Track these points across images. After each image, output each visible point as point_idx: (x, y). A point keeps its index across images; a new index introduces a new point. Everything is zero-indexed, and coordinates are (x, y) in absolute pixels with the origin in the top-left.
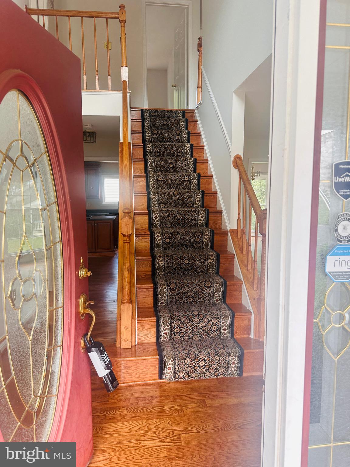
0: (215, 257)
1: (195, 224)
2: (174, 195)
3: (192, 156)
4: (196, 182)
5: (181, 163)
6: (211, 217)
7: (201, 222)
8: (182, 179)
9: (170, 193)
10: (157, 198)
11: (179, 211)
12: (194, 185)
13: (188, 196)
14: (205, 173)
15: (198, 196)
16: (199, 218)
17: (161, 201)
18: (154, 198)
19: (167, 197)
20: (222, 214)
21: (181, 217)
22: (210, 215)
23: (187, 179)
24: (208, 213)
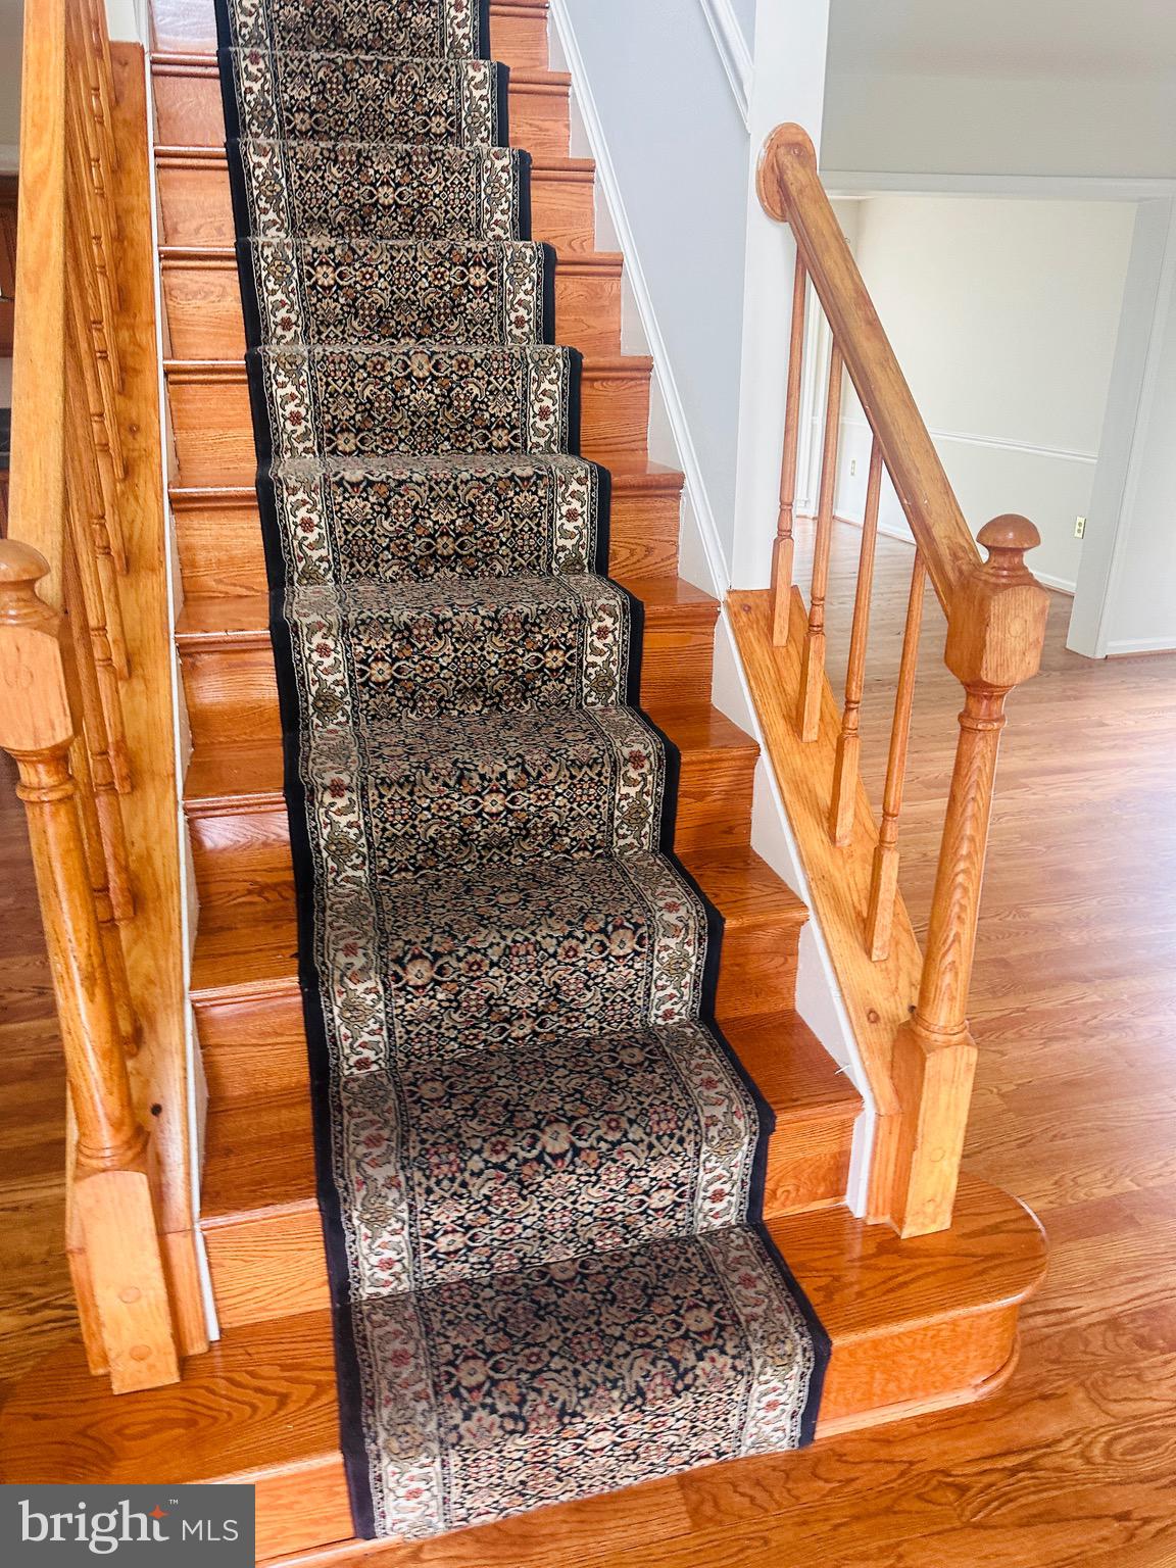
0: (651, 770)
1: (537, 560)
2: (408, 377)
3: (502, 139)
4: (529, 298)
5: (446, 179)
6: (622, 514)
7: (569, 544)
8: (452, 275)
9: (382, 369)
10: (307, 401)
11: (443, 485)
12: (522, 312)
13: (489, 383)
14: (575, 244)
15: (546, 385)
16: (559, 523)
17: (334, 417)
18: (293, 397)
19: (367, 392)
20: (678, 497)
21: (453, 522)
22: (615, 506)
23: (478, 277)
24: (604, 487)
